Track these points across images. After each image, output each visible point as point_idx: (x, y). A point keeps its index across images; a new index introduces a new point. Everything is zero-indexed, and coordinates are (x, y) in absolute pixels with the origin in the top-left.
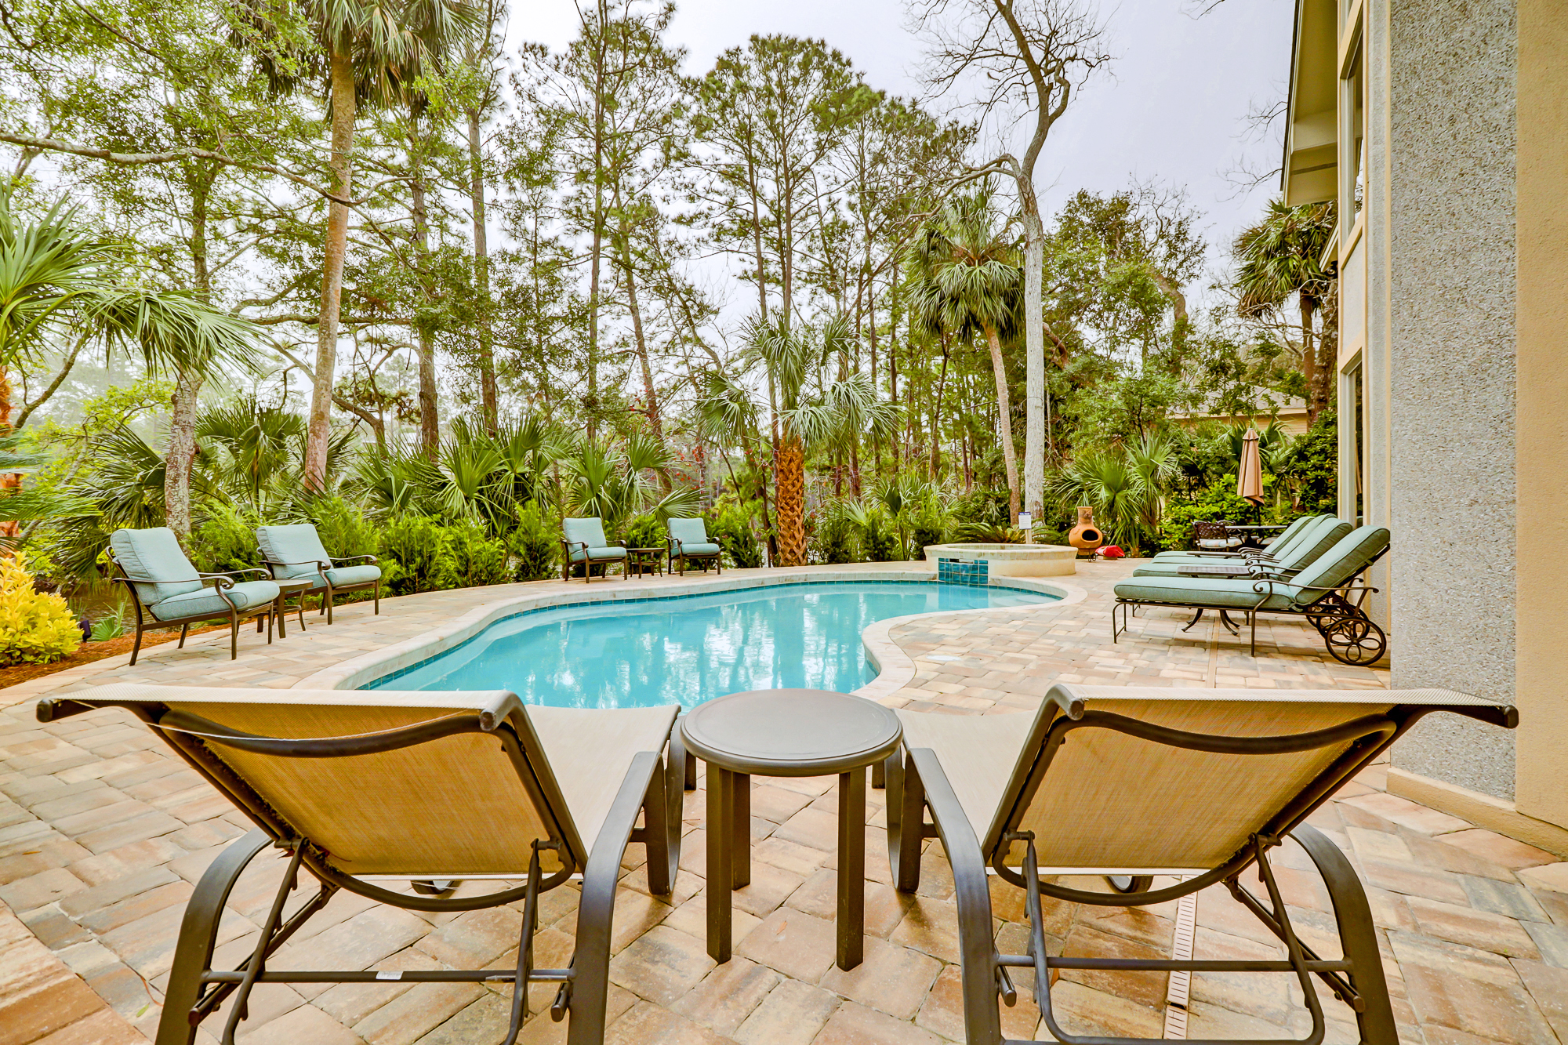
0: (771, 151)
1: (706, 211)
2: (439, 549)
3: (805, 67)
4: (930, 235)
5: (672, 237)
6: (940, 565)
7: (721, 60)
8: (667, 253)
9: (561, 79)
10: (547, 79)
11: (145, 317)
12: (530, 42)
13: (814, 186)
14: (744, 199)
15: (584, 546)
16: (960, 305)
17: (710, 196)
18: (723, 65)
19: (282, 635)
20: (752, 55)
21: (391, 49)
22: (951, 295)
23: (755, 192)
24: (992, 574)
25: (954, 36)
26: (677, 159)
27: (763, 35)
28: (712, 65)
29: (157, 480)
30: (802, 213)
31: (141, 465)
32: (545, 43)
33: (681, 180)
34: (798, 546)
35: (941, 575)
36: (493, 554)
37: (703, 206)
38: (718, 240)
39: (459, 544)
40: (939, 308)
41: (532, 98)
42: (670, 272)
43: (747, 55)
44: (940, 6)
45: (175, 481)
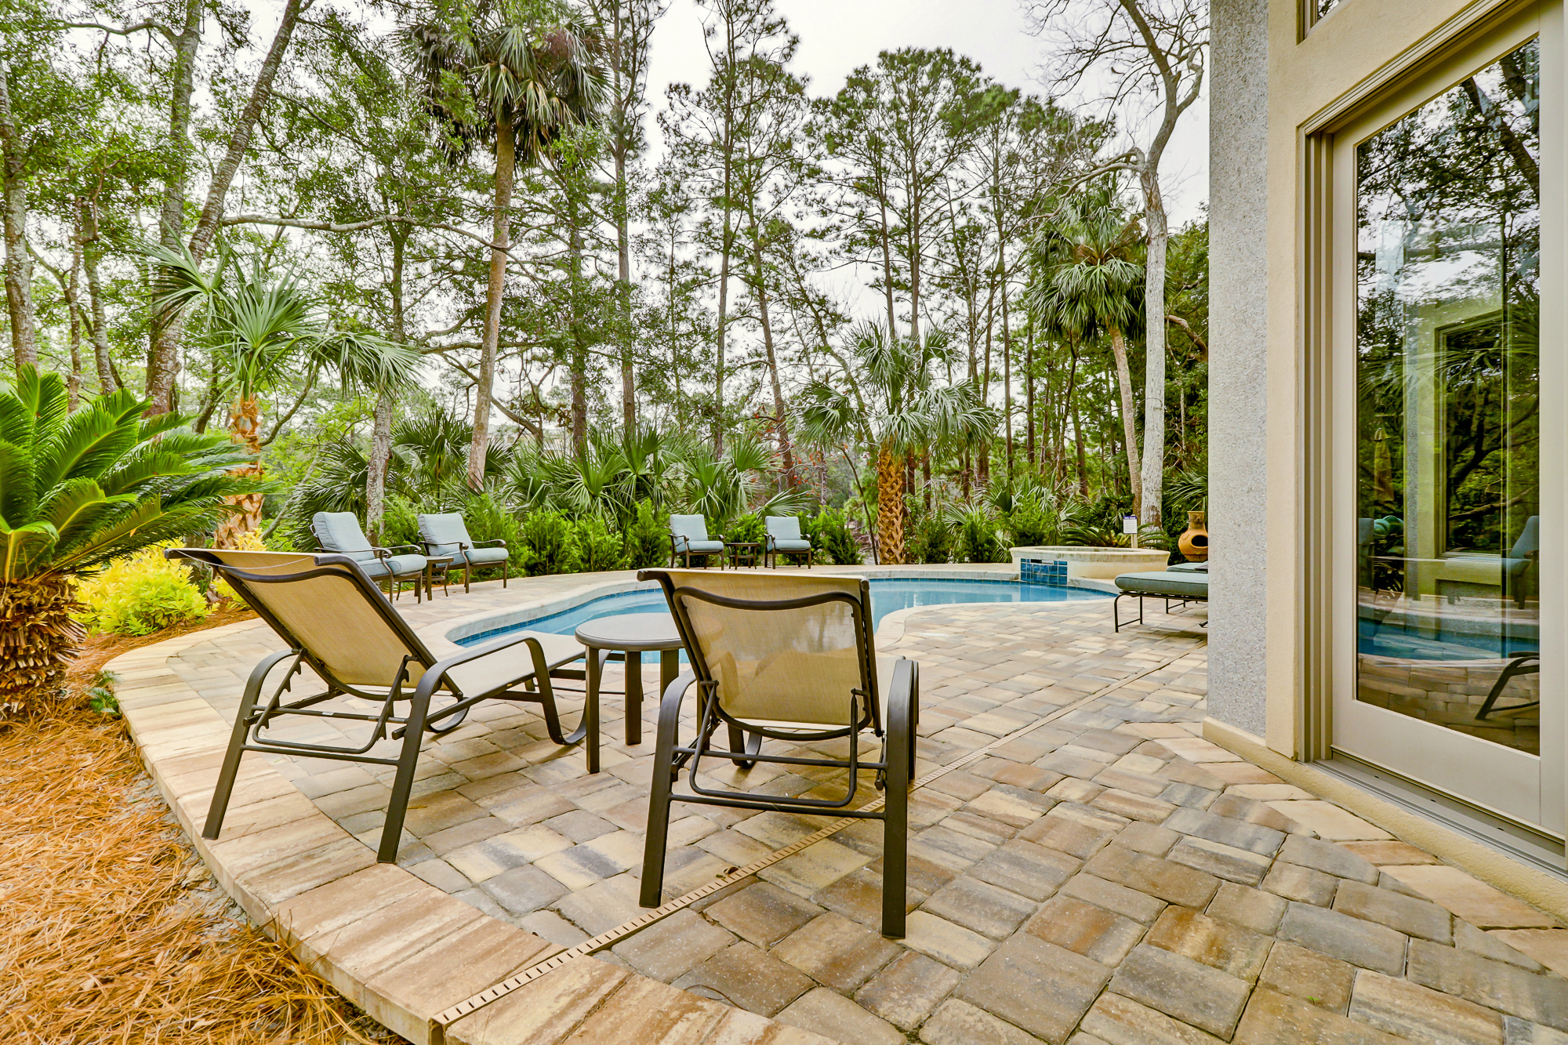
0: (902, 159)
1: (838, 224)
2: (567, 539)
3: (935, 76)
4: (1049, 236)
5: (804, 251)
6: (1023, 566)
7: (849, 79)
8: (801, 266)
9: (702, 114)
10: (689, 114)
11: (345, 353)
12: (675, 83)
13: (947, 190)
14: (874, 210)
15: (686, 540)
16: (1079, 306)
17: (840, 210)
18: (853, 83)
19: (430, 598)
20: (882, 71)
21: (541, 115)
22: (1071, 295)
23: (884, 201)
24: (1071, 575)
25: (1082, 33)
26: (809, 176)
27: (892, 50)
28: (843, 84)
29: (361, 481)
30: (936, 218)
31: (354, 468)
32: (688, 82)
33: (813, 196)
34: (896, 546)
35: (1023, 575)
36: (612, 545)
37: (835, 219)
38: (850, 251)
39: (584, 535)
40: (1057, 309)
41: (677, 133)
42: (804, 284)
43: (876, 70)
44: (1062, 5)
45: (374, 480)
